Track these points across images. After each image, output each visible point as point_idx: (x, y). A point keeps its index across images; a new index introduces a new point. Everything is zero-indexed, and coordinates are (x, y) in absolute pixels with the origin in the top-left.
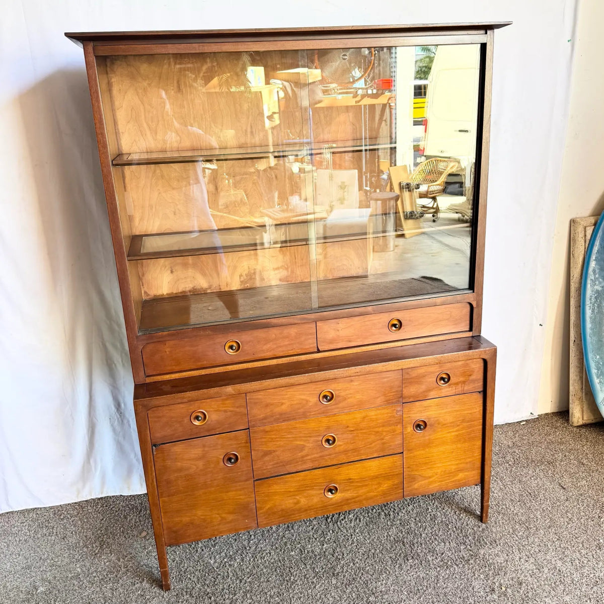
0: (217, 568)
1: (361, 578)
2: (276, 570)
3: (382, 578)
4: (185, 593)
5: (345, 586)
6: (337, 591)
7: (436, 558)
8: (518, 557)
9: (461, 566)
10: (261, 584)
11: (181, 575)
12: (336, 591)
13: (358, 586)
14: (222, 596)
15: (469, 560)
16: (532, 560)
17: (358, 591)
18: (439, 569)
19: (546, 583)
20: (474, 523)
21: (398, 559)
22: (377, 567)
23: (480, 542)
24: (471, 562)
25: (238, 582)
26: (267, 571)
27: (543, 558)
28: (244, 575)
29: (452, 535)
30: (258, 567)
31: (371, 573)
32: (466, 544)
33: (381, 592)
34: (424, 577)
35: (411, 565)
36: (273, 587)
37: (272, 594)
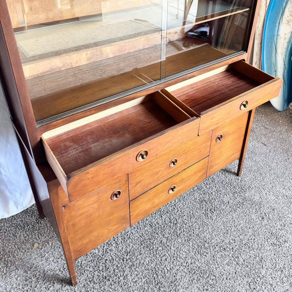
0: (103, 256)
1: (194, 233)
2: (141, 244)
3: (205, 229)
4: (89, 283)
5: (188, 242)
6: (185, 247)
7: (226, 206)
8: (265, 194)
9: (241, 207)
10: (137, 258)
11: (80, 269)
12: (184, 247)
13: (194, 239)
14: (116, 276)
15: (243, 203)
16: (271, 193)
17: (196, 243)
18: (231, 213)
19: (284, 205)
20: (234, 178)
21: (208, 214)
22: (199, 223)
23: (243, 190)
24: (245, 203)
25: (121, 261)
26: (136, 247)
27: (276, 191)
28: (123, 255)
29: (227, 188)
30: (129, 245)
31: (197, 227)
32: (237, 192)
33: (209, 238)
34: (226, 221)
35: (216, 215)
36: (146, 257)
37: (147, 262)
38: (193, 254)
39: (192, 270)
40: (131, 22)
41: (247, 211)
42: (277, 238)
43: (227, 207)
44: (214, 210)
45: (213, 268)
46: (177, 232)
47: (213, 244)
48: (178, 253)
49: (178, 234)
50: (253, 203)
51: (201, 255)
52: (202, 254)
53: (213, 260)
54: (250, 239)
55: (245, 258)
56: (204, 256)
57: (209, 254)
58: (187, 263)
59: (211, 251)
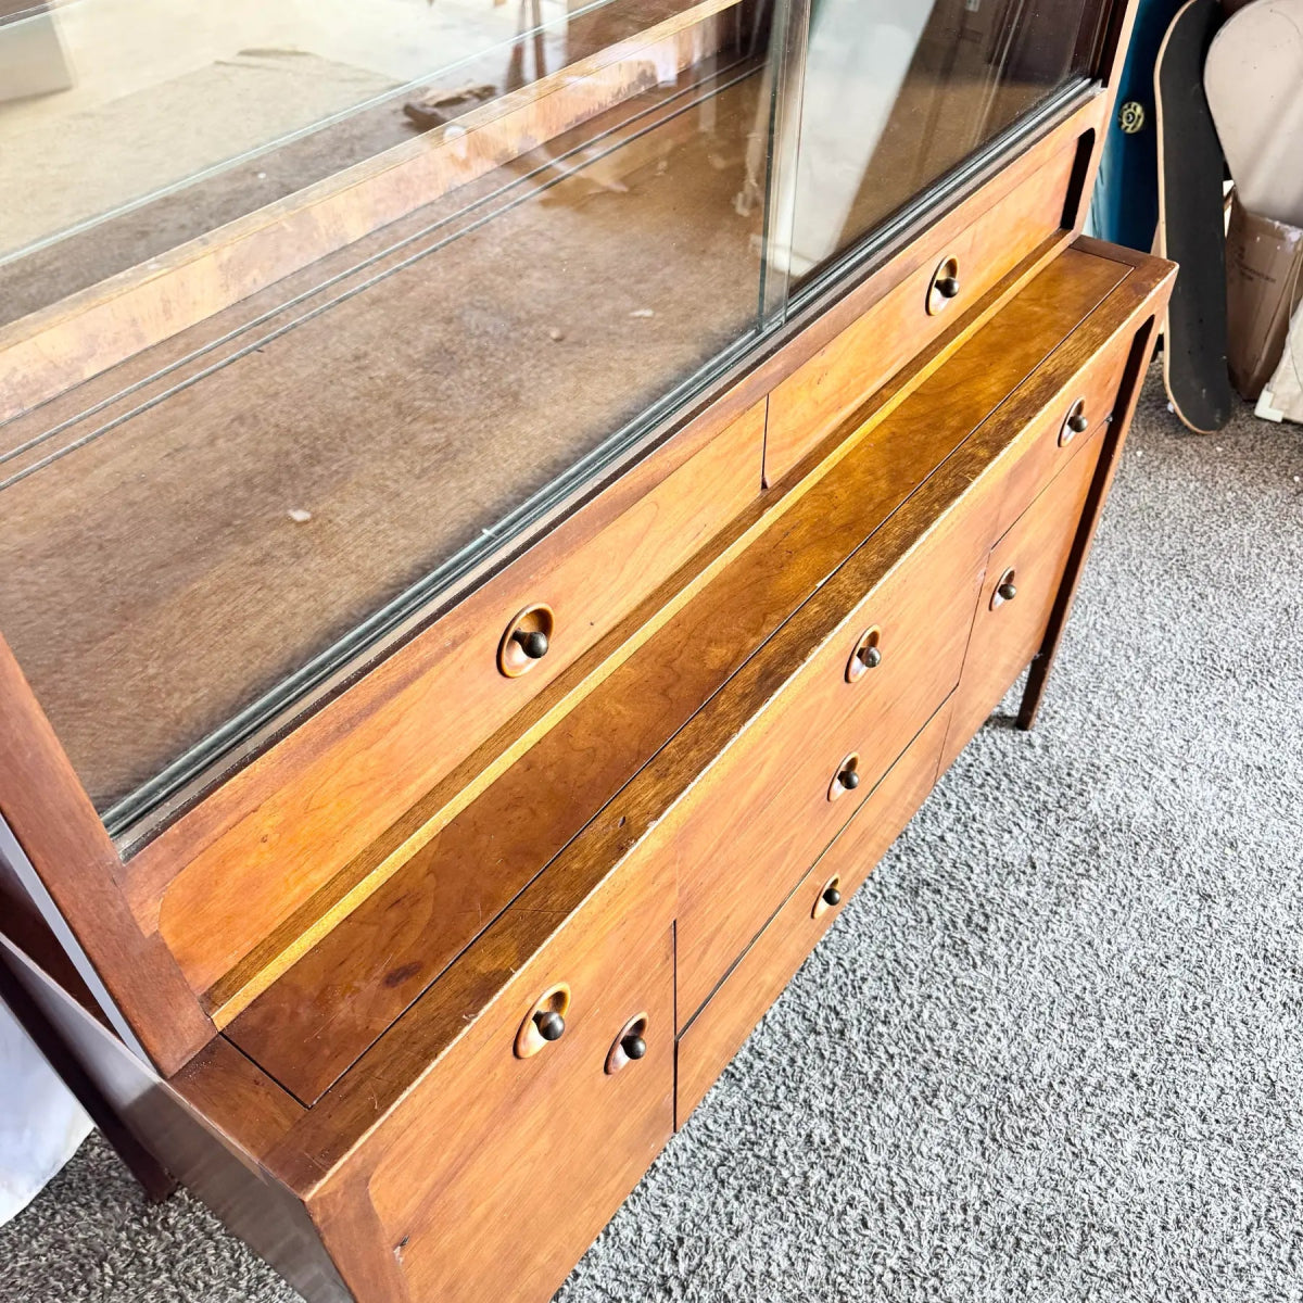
1: (938, 1054)
3: (982, 1022)
5: (930, 1104)
6: (925, 1132)
7: (1029, 884)
8: (1167, 782)
9: (1093, 872)
10: (729, 1255)
12: (922, 1134)
13: (954, 1083)
15: (1097, 848)
16: (1194, 772)
17: (969, 1097)
18: (1063, 911)
19: (1267, 813)
20: (1010, 741)
21: (964, 942)
22: (942, 996)
24: (1103, 849)
26: (701, 1202)
27: (1209, 755)
28: (654, 1262)
29: (1001, 799)
30: (665, 1205)
31: (944, 1022)
32: (1050, 807)
33: (1014, 1059)
34: (1057, 954)
35: (1002, 939)
36: (766, 1239)
37: (785, 1264)
38: (975, 1156)
39: (999, 1233)
40: (221, 68)
41: (1129, 884)
42: (1294, 971)
43: (1032, 889)
44: (982, 918)
45: (1086, 1197)
46: (860, 1073)
47: (1045, 1080)
48: (908, 1173)
49: (870, 1081)
50: (1138, 840)
51: (1010, 1148)
52: (1014, 1146)
53: (1071, 1157)
54: (1188, 1008)
55: (1202, 1104)
56: (1026, 1153)
57: (1046, 1134)
58: (965, 1211)
59: (1047, 1114)
